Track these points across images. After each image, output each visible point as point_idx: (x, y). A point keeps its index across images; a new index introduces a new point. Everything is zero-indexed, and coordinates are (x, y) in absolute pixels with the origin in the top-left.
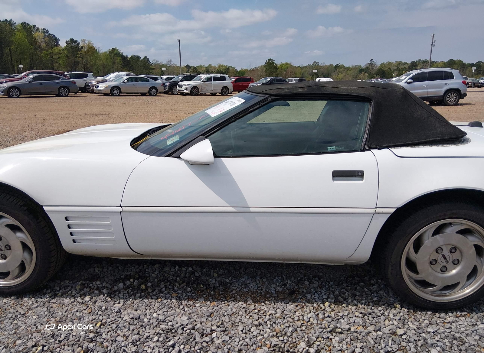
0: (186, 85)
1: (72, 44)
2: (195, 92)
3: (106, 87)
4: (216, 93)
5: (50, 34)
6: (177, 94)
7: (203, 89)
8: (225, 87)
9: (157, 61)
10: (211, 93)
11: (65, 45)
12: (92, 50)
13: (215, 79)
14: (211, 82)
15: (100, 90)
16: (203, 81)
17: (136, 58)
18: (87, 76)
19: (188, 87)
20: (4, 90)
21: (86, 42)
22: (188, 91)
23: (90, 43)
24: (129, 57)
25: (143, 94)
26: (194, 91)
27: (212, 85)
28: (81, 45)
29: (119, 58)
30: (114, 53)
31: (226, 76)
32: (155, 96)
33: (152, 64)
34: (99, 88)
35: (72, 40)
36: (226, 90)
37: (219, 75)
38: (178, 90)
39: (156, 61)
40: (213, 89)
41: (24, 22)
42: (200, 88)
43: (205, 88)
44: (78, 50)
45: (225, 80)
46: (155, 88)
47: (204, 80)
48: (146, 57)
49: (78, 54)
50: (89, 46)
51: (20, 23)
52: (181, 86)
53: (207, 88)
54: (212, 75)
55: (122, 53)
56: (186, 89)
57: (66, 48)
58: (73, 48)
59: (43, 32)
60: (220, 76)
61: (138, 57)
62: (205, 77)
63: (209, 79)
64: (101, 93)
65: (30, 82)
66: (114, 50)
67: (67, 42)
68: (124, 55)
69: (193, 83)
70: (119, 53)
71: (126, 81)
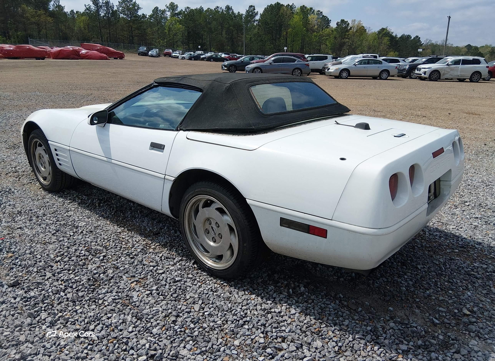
0: (425, 68)
1: (343, 25)
2: (435, 76)
3: (336, 70)
4: (465, 79)
5: (323, 16)
6: (416, 78)
7: (446, 74)
8: (478, 73)
9: (430, 41)
10: (458, 79)
11: (336, 26)
12: (362, 30)
13: (465, 62)
14: (459, 66)
15: (331, 72)
16: (448, 65)
17: (406, 38)
18: (326, 58)
19: (427, 71)
20: (250, 70)
21: (356, 23)
22: (427, 76)
23: (360, 24)
24: (399, 36)
25: (375, 78)
26: (433, 75)
27: (459, 70)
28: (350, 25)
29: (387, 38)
30: (384, 33)
31: (481, 59)
32: (386, 79)
33: (423, 44)
34: (330, 71)
35: (343, 21)
36: (478, 76)
37: (471, 58)
38: (416, 74)
39: (428, 41)
40: (459, 74)
41: (303, 6)
42: (442, 73)
43: (449, 72)
44: (348, 31)
45: (479, 64)
46: (387, 71)
47: (450, 63)
48: (417, 37)
49: (345, 35)
50: (357, 27)
51: (300, 7)
52: (419, 70)
53: (452, 72)
54: (461, 58)
55: (392, 33)
56: (425, 73)
57: (336, 29)
58: (342, 29)
59: (318, 14)
60: (473, 59)
61: (409, 37)
62: (451, 60)
63: (456, 63)
64: (331, 76)
65: (270, 64)
66: (383, 29)
67: (337, 24)
68: (394, 35)
69: (434, 66)
70: (389, 33)
71: (357, 63)
